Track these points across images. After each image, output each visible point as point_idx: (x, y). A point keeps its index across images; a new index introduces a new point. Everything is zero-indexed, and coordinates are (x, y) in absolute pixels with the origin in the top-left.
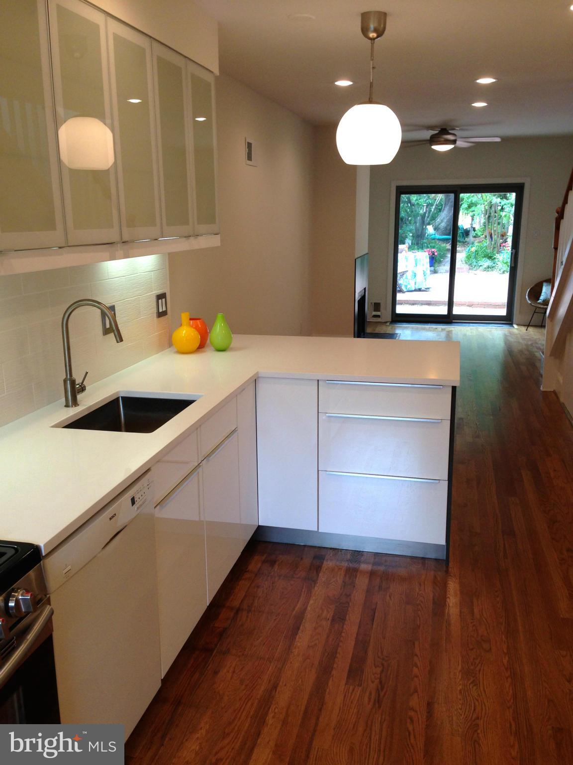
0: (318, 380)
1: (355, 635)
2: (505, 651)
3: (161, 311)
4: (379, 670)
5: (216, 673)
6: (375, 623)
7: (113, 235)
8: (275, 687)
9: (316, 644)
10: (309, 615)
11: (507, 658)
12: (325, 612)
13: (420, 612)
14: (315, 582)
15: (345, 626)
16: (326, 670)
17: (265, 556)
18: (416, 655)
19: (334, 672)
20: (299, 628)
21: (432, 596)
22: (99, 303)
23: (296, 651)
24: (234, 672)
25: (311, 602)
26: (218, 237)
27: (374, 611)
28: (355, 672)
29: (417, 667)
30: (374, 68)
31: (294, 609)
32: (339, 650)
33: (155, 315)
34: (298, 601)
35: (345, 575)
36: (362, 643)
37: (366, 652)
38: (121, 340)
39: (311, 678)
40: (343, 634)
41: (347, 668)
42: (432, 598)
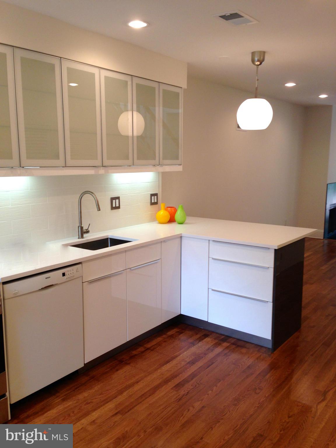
1: (194, 371)
2: (267, 396)
3: (153, 201)
4: (192, 387)
5: (117, 370)
6: (209, 368)
7: (98, 162)
8: (137, 382)
9: (171, 371)
10: (178, 358)
11: (264, 399)
12: (188, 358)
13: (236, 369)
14: (194, 345)
15: (192, 367)
16: (166, 381)
17: (179, 330)
18: (217, 386)
19: (169, 383)
20: (169, 362)
21: (250, 364)
22: (92, 193)
23: (159, 371)
24: (125, 372)
25: (185, 353)
26: (181, 167)
27: (213, 363)
28: (178, 386)
29: (212, 391)
30: (258, 80)
31: (173, 354)
32: (180, 375)
33: (149, 204)
34: (179, 351)
35: (212, 346)
36: (193, 376)
37: (192, 379)
38: (100, 210)
39: (158, 382)
40: (188, 369)
41: (178, 383)
42: (249, 365)
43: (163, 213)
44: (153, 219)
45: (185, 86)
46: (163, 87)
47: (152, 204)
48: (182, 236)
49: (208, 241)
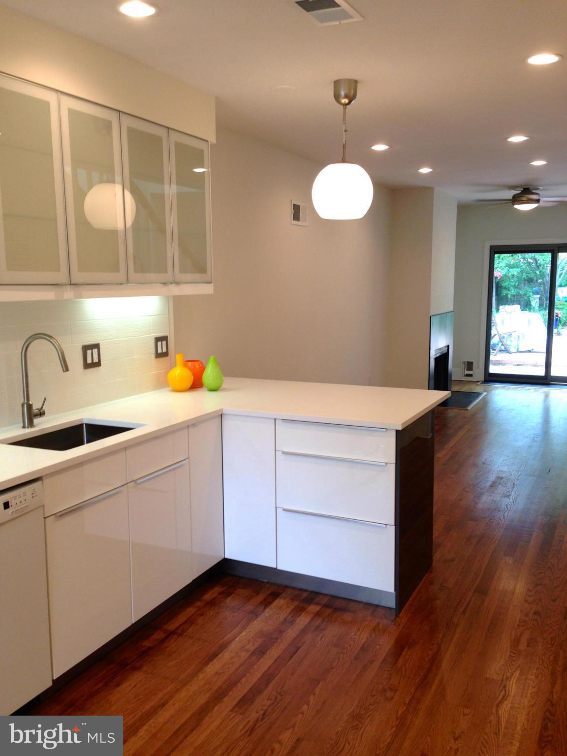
0: (275, 419)
1: (267, 668)
2: (407, 702)
3: (160, 351)
4: (269, 702)
5: (118, 685)
6: (292, 660)
7: (62, 277)
8: (163, 705)
9: (223, 673)
10: (233, 646)
11: (405, 708)
12: (251, 644)
13: (342, 655)
14: (257, 616)
15: (261, 660)
16: (219, 696)
17: (225, 588)
18: (314, 694)
19: (226, 699)
20: (217, 656)
21: (364, 641)
22: (50, 337)
23: (201, 676)
24: (135, 686)
25: (244, 633)
26: (211, 286)
27: (298, 649)
28: (245, 702)
29: (308, 704)
30: (345, 131)
31: (223, 638)
32: (244, 680)
33: (153, 356)
34: (231, 631)
35: (290, 614)
36: (267, 678)
37: (267, 685)
38: (67, 370)
39: (202, 700)
40: (255, 666)
41: (240, 697)
42: (362, 644)
43: (180, 373)
44: (162, 383)
45: (212, 138)
46: (175, 137)
47: (159, 355)
48: (224, 413)
49: (274, 421)
